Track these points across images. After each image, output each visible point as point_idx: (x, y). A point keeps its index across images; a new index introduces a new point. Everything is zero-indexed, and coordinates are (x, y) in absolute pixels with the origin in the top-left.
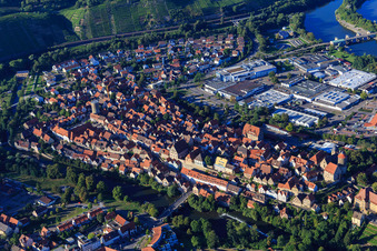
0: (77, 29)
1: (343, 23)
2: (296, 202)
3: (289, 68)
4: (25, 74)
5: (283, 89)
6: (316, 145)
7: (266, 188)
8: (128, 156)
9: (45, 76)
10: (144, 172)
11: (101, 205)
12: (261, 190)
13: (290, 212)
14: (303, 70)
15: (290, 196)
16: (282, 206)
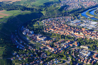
0: (44, 15)
1: (88, 15)
2: (95, 39)
3: (83, 21)
4: (38, 21)
5: (84, 24)
6: (93, 32)
7: (90, 37)
8: (65, 33)
9: (42, 22)
10: (68, 35)
11: (64, 39)
12: (89, 37)
13: (95, 40)
14: (85, 22)
15: (94, 38)
16: (93, 39)
